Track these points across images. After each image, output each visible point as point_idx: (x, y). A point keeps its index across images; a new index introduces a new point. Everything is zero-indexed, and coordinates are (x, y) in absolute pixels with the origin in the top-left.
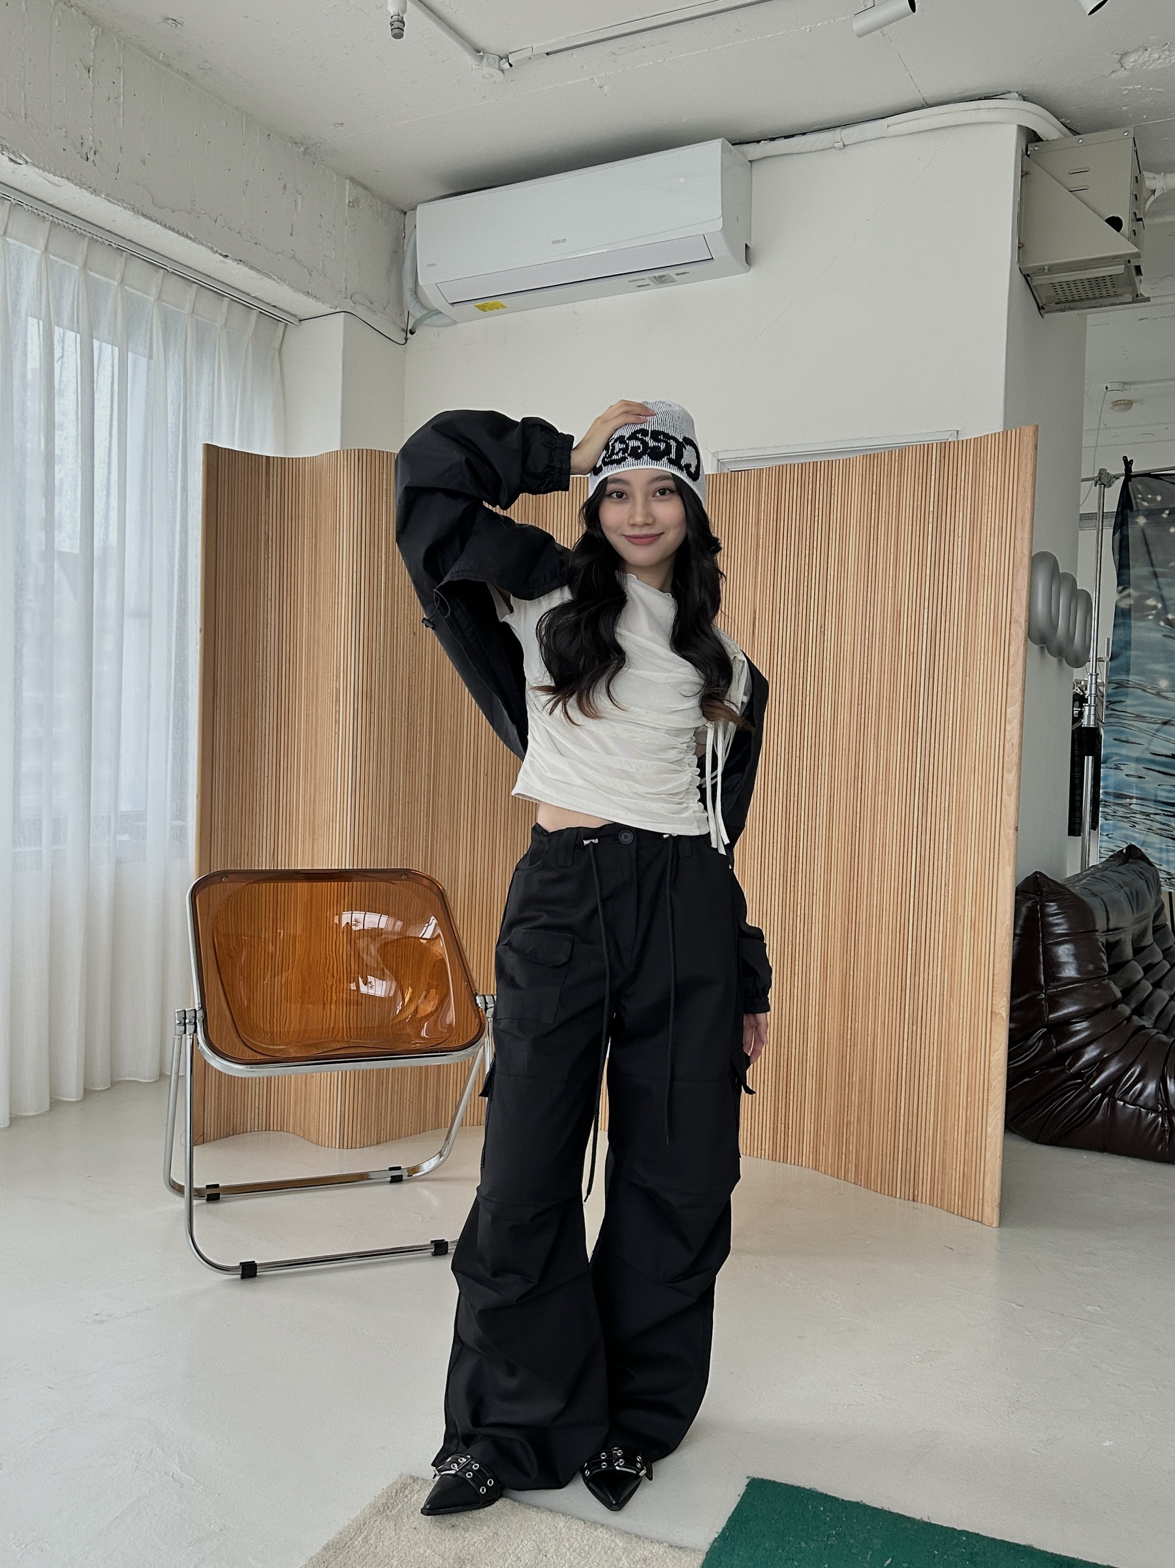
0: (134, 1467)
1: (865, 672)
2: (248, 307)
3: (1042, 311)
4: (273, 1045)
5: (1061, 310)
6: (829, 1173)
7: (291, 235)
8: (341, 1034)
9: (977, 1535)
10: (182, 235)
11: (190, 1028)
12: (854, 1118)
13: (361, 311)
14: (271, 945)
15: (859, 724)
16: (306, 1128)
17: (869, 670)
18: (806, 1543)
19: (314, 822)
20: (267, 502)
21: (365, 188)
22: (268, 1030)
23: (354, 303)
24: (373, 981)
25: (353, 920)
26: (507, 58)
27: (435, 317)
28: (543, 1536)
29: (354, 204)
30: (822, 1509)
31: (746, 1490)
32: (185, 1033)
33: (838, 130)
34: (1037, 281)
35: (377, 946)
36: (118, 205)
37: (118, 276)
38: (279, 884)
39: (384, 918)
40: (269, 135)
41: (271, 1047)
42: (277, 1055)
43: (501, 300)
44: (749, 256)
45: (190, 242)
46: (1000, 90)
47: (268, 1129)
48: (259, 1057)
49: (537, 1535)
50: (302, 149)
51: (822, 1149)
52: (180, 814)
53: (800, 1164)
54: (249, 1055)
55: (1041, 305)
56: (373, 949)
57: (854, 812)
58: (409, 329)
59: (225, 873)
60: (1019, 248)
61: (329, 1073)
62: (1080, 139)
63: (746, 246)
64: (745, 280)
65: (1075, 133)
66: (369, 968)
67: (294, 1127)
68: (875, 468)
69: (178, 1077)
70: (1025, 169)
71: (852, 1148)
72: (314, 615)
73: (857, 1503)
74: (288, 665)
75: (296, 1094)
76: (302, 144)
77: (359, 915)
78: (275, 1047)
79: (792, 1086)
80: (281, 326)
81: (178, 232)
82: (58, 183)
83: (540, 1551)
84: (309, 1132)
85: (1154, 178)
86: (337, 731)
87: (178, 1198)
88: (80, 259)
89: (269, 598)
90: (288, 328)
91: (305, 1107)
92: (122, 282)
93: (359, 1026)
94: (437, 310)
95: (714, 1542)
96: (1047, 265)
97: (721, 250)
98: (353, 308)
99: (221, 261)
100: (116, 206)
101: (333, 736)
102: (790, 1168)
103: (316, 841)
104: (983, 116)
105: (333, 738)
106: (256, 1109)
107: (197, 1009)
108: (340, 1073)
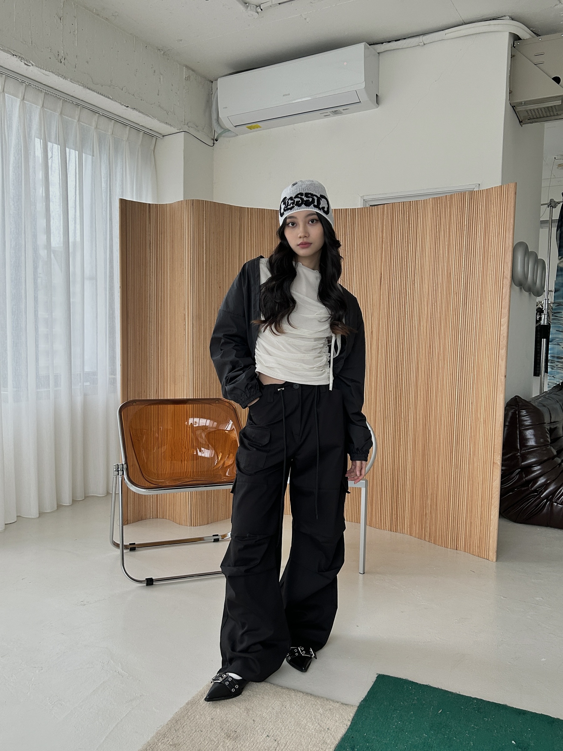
0: (101, 668)
1: (434, 303)
2: (138, 130)
3: (521, 123)
4: (158, 480)
5: (531, 123)
6: (417, 537)
7: (158, 95)
8: (189, 475)
9: (482, 700)
10: (107, 97)
11: (121, 473)
12: (428, 512)
13: (192, 131)
14: (156, 433)
15: (431, 327)
16: (174, 518)
17: (436, 301)
18: (403, 703)
19: (175, 376)
20: (150, 225)
21: (193, 70)
22: (156, 473)
23: (189, 127)
24: (204, 450)
25: (194, 422)
26: (260, 6)
27: (227, 133)
28: (284, 699)
29: (188, 78)
30: (411, 688)
31: (376, 679)
32: (118, 475)
33: (421, 37)
34: (519, 109)
35: (205, 433)
36: (76, 84)
37: (77, 118)
38: (160, 406)
39: (208, 421)
40: (146, 46)
41: (158, 481)
42: (160, 484)
43: (259, 124)
44: (378, 100)
45: (111, 100)
46: (501, 15)
47: (157, 518)
48: (152, 485)
49: (282, 699)
50: (162, 52)
51: (414, 526)
52: (113, 372)
53: (403, 533)
54: (148, 484)
55: (521, 120)
56: (203, 436)
57: (429, 369)
58: (215, 138)
59: (134, 401)
60: (510, 93)
61: (184, 493)
62: (540, 39)
63: (377, 95)
64: (376, 111)
65: (538, 35)
66: (202, 444)
67: (169, 516)
68: (439, 204)
69: (115, 494)
70: (513, 54)
71: (428, 525)
73: (427, 685)
75: (169, 501)
76: (162, 50)
77: (196, 420)
78: (160, 481)
79: (399, 497)
80: (154, 139)
81: (104, 96)
82: (47, 74)
83: (283, 705)
84: (176, 519)
86: (185, 334)
87: (117, 549)
88: (59, 110)
89: (152, 271)
90: (157, 140)
91: (174, 507)
92: (79, 120)
93: (198, 471)
94: (228, 129)
95: (361, 702)
96: (524, 101)
97: (364, 97)
98: (188, 129)
99: (125, 109)
100: (75, 84)
101: (183, 336)
102: (399, 535)
103: (176, 385)
104: (492, 28)
105: (183, 337)
106: (152, 509)
107: (124, 464)
108: (189, 492)
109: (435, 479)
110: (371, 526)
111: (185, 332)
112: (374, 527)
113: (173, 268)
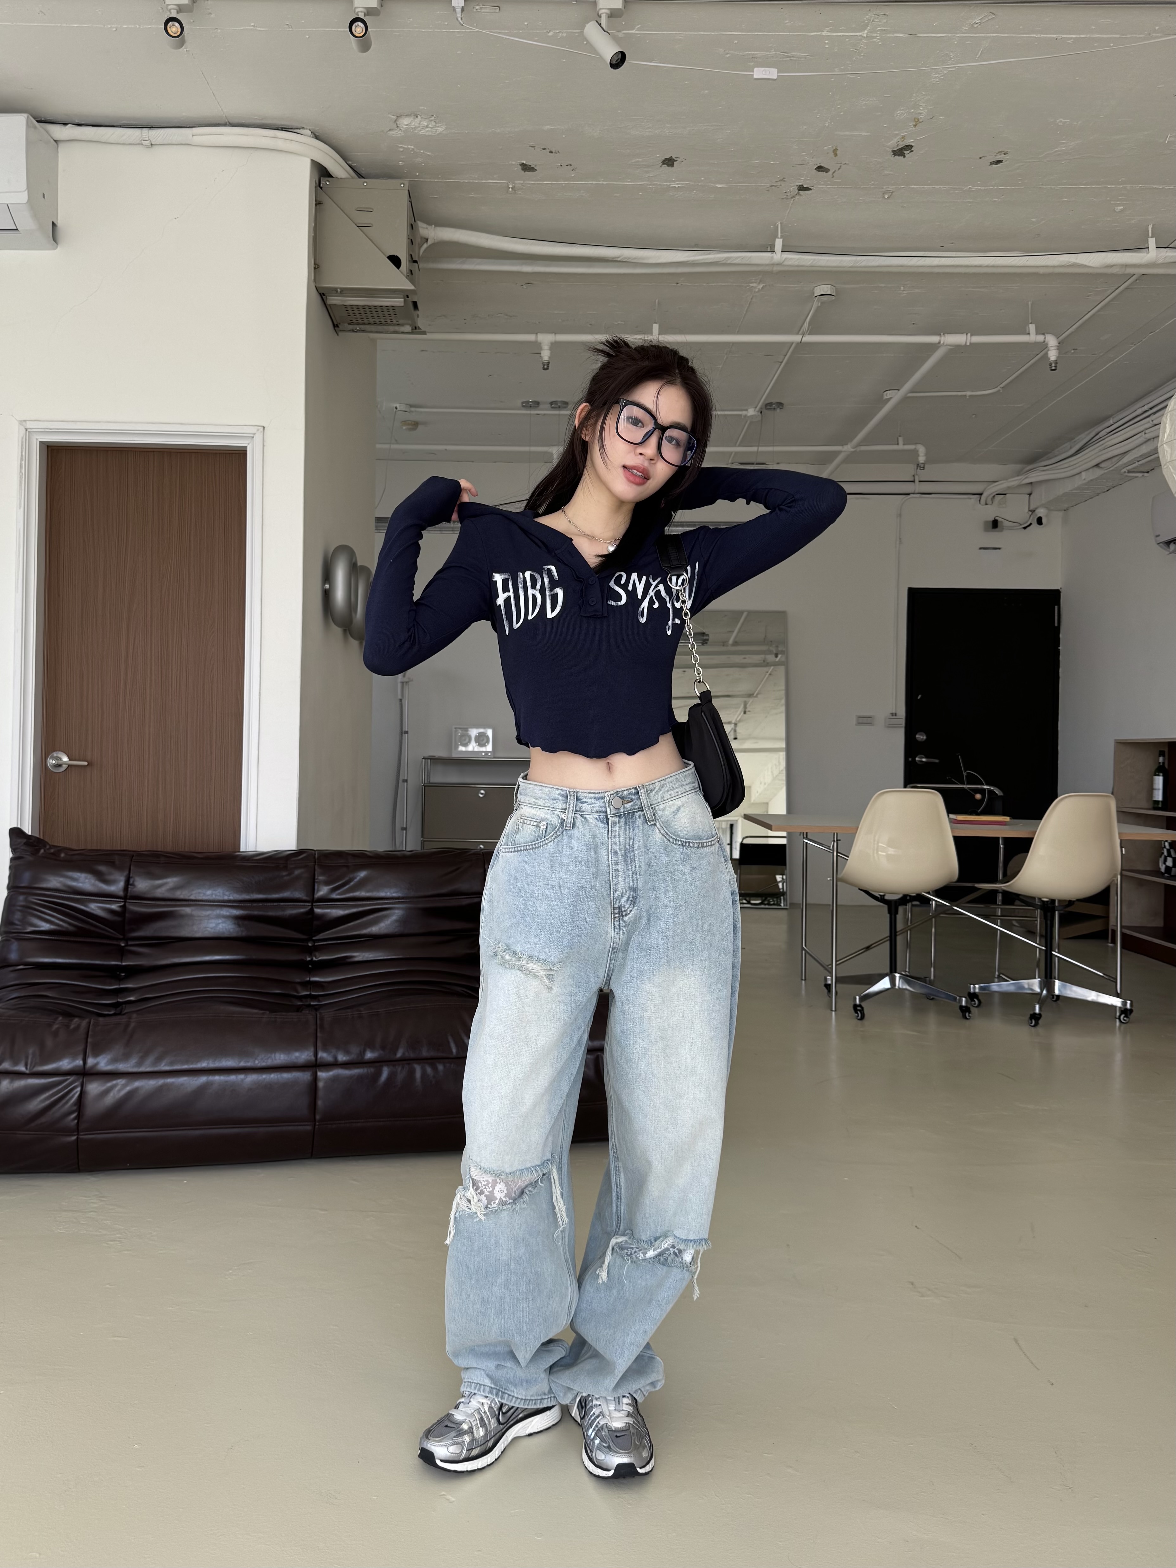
3: (337, 329)
5: (353, 331)
33: (145, 130)
34: (331, 300)
44: (56, 234)
46: (295, 125)
55: (335, 323)
60: (315, 268)
62: (365, 183)
63: (53, 223)
64: (50, 256)
65: (360, 176)
70: (318, 199)
85: (427, 228)
96: (340, 288)
97: (25, 222)
104: (280, 144)
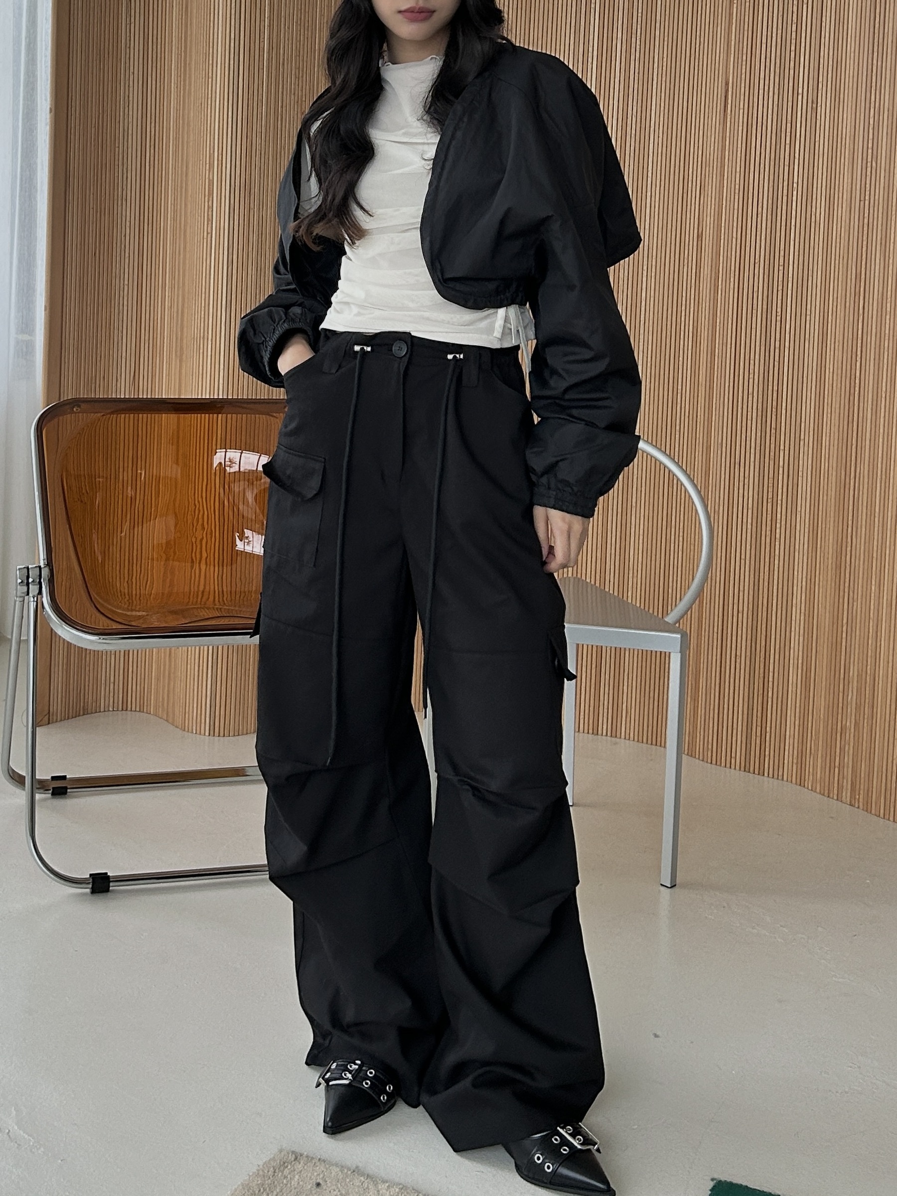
4: (132, 610)
6: (818, 790)
8: (211, 598)
11: (34, 589)
14: (129, 488)
16: (170, 710)
19: (182, 340)
22: (126, 591)
24: (251, 536)
25: (227, 460)
32: (28, 594)
35: (255, 492)
38: (140, 415)
41: (129, 613)
42: (133, 623)
47: (125, 709)
48: (115, 626)
51: (809, 761)
54: (103, 623)
56: (250, 497)
59: (77, 402)
61: (197, 648)
66: (245, 520)
67: (156, 707)
69: (19, 642)
71: (848, 759)
72: (184, 89)
74: (152, 151)
75: (159, 668)
77: (233, 454)
78: (134, 613)
79: (771, 679)
84: (174, 714)
86: (209, 231)
87: (18, 791)
91: (169, 684)
93: (234, 589)
101: (205, 237)
102: (767, 782)
103: (184, 365)
105: (205, 240)
106: (112, 685)
107: (42, 566)
108: (211, 648)
109: (870, 635)
110: (691, 755)
111: (210, 225)
112: (701, 758)
113: (185, 64)
